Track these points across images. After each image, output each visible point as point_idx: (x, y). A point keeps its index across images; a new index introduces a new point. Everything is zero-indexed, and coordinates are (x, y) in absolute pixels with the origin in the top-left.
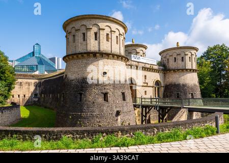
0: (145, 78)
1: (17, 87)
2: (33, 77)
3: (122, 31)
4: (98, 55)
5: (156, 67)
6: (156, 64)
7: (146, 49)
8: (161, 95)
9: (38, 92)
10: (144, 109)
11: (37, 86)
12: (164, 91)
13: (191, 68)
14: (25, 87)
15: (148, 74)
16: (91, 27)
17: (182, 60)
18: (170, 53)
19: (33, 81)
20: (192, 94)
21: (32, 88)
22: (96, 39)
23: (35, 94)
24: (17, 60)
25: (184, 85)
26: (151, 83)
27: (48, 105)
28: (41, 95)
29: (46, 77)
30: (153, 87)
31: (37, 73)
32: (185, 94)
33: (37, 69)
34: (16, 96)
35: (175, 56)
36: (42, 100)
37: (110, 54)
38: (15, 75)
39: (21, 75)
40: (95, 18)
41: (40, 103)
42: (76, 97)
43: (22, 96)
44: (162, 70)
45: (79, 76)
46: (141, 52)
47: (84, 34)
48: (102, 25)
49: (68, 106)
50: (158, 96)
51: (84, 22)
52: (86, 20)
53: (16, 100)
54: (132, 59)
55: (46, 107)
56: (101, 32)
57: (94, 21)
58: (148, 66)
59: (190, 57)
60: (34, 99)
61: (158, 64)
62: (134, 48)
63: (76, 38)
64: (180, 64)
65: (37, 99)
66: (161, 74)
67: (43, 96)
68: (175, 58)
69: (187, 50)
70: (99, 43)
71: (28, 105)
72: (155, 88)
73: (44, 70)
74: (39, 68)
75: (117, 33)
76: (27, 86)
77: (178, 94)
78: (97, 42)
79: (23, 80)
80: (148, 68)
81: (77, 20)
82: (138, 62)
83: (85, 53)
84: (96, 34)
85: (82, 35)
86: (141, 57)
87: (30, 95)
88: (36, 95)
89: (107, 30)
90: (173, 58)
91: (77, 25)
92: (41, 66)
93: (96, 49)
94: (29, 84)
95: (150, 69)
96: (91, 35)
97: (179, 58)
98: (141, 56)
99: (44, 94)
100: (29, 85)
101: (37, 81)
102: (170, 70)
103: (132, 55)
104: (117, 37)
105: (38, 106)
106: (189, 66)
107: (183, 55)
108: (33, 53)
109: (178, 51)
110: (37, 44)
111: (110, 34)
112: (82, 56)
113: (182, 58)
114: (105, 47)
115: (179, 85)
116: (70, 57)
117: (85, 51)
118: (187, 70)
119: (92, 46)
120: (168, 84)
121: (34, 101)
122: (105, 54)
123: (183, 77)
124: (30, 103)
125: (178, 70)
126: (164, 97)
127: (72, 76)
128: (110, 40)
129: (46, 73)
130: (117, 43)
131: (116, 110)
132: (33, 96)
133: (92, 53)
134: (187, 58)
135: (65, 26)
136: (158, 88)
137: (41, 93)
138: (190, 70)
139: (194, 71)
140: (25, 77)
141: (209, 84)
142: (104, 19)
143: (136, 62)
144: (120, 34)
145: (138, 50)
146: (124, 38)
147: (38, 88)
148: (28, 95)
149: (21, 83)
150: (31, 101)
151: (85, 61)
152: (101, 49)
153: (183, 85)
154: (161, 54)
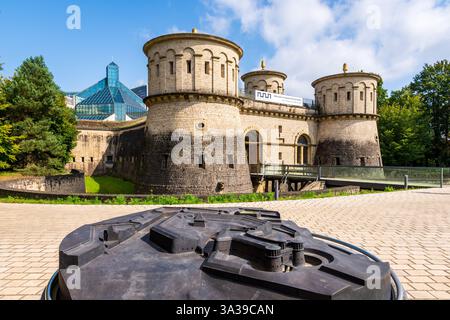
0: (280, 131)
1: (79, 143)
2: (106, 126)
3: (232, 54)
4: (191, 96)
5: (303, 111)
6: (301, 105)
7: (284, 79)
8: (310, 161)
9: (112, 153)
10: (270, 182)
11: (112, 141)
12: (317, 153)
13: (363, 112)
14: (93, 143)
15: (286, 123)
16: (181, 53)
17: (349, 98)
18: (328, 84)
19: (105, 134)
20: (362, 159)
21: (104, 146)
22: (189, 71)
23: (108, 157)
24: (80, 95)
25: (349, 143)
26: (291, 139)
27: (128, 176)
28: (118, 159)
30: (294, 146)
31: (112, 118)
32: (350, 158)
33: (113, 112)
34: (79, 160)
35: (335, 89)
36: (120, 166)
37: (210, 95)
38: (76, 123)
39: (84, 123)
40: (187, 38)
41: (116, 171)
42: (160, 161)
43: (87, 159)
44: (314, 115)
45: (164, 130)
46: (275, 85)
47: (172, 63)
48: (198, 48)
49: (148, 174)
50: (305, 161)
51: (172, 45)
52: (174, 42)
53: (78, 165)
54: (257, 98)
55: (125, 180)
56: (197, 59)
57: (186, 44)
58: (286, 109)
59: (361, 93)
60: (107, 165)
61: (306, 105)
62: (261, 77)
63: (161, 69)
64: (344, 106)
65: (111, 166)
66: (312, 123)
67: (121, 159)
68: (336, 94)
69: (356, 79)
70: (194, 77)
71: (97, 174)
72: (299, 148)
73: (124, 112)
74: (115, 109)
75: (223, 60)
76: (95, 143)
77: (338, 159)
78: (190, 75)
79: (89, 131)
80: (284, 114)
81: (162, 41)
82: (267, 103)
83: (172, 94)
84: (189, 63)
85: (169, 65)
86: (273, 94)
87: (101, 158)
88: (110, 158)
89: (207, 56)
90: (333, 95)
91: (162, 49)
92: (119, 104)
93: (190, 87)
94: (98, 138)
95: (289, 115)
96: (182, 65)
97: (343, 94)
98: (275, 91)
99: (123, 156)
100: (99, 141)
101: (111, 133)
102: (326, 116)
103: (257, 91)
104: (223, 66)
105: (114, 176)
106: (359, 109)
107: (348, 89)
108: (106, 79)
109: (341, 82)
110: (113, 64)
111: (210, 62)
112: (169, 98)
113: (349, 93)
114: (203, 83)
115: (340, 143)
116: (153, 100)
117: (174, 91)
118: (355, 115)
119: (184, 82)
120: (323, 140)
121: (107, 168)
122: (201, 95)
123: (347, 129)
124: (101, 172)
125: (340, 116)
126: (316, 163)
127: (155, 130)
128: (210, 72)
129: (128, 119)
130: (223, 76)
131: (216, 182)
132: (106, 159)
133: (182, 94)
134: (357, 94)
135: (147, 49)
136: (306, 149)
137: (118, 155)
138: (362, 115)
139: (368, 117)
140: (92, 126)
141: (411, 140)
142: (200, 39)
143: (263, 102)
144: (227, 61)
145: (270, 81)
146: (236, 66)
147: (113, 146)
148: (98, 158)
149: (86, 136)
150: (101, 167)
151: (173, 106)
152: (197, 88)
153: (347, 143)
154: (314, 85)
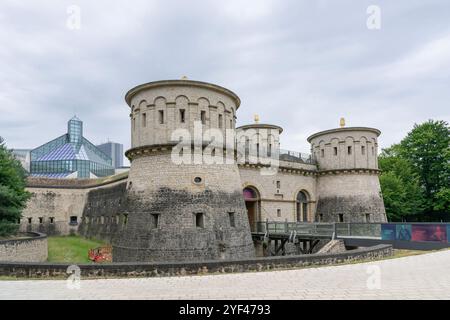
0: (278, 187)
1: (37, 202)
3: (230, 104)
7: (280, 132)
8: (311, 218)
9: (78, 212)
10: (273, 241)
12: (318, 210)
13: (366, 167)
14: (53, 203)
15: (284, 178)
16: (173, 101)
17: (349, 152)
18: (326, 139)
20: (368, 215)
21: (66, 205)
22: (182, 121)
23: (72, 218)
26: (290, 195)
29: (93, 184)
30: (293, 202)
32: (355, 215)
33: (75, 169)
34: (36, 221)
35: (335, 143)
36: (86, 228)
40: (181, 86)
42: (148, 221)
43: (46, 220)
44: (313, 170)
45: (153, 185)
47: (162, 112)
48: (193, 96)
50: (305, 219)
51: (162, 93)
53: (35, 227)
56: (192, 108)
57: (179, 91)
58: (284, 164)
59: (363, 147)
60: (70, 227)
63: (148, 119)
65: (76, 228)
66: (310, 178)
67: (87, 220)
68: (336, 148)
69: (357, 133)
72: (298, 204)
73: (88, 169)
75: (221, 110)
77: (341, 215)
78: (184, 125)
80: (283, 168)
84: (182, 112)
85: (158, 113)
88: (74, 219)
89: (203, 105)
90: (333, 150)
91: (150, 97)
95: (287, 170)
97: (343, 148)
99: (90, 217)
100: (60, 200)
102: (326, 172)
104: (220, 115)
106: (361, 164)
107: (348, 143)
108: (67, 135)
109: (341, 137)
111: (207, 111)
113: (349, 147)
115: (343, 199)
118: (357, 170)
120: (323, 196)
121: (70, 230)
123: (349, 184)
124: (61, 235)
125: (341, 171)
126: (317, 219)
127: (141, 185)
128: (207, 122)
129: (92, 176)
130: (220, 127)
131: (216, 243)
132: (69, 220)
134: (358, 148)
135: (129, 98)
136: (305, 205)
137: (84, 215)
138: (364, 170)
139: (371, 172)
142: (196, 86)
144: (226, 111)
146: (234, 117)
147: (77, 205)
148: (58, 219)
149: (45, 196)
150: (63, 230)
153: (351, 198)
154: (310, 140)
